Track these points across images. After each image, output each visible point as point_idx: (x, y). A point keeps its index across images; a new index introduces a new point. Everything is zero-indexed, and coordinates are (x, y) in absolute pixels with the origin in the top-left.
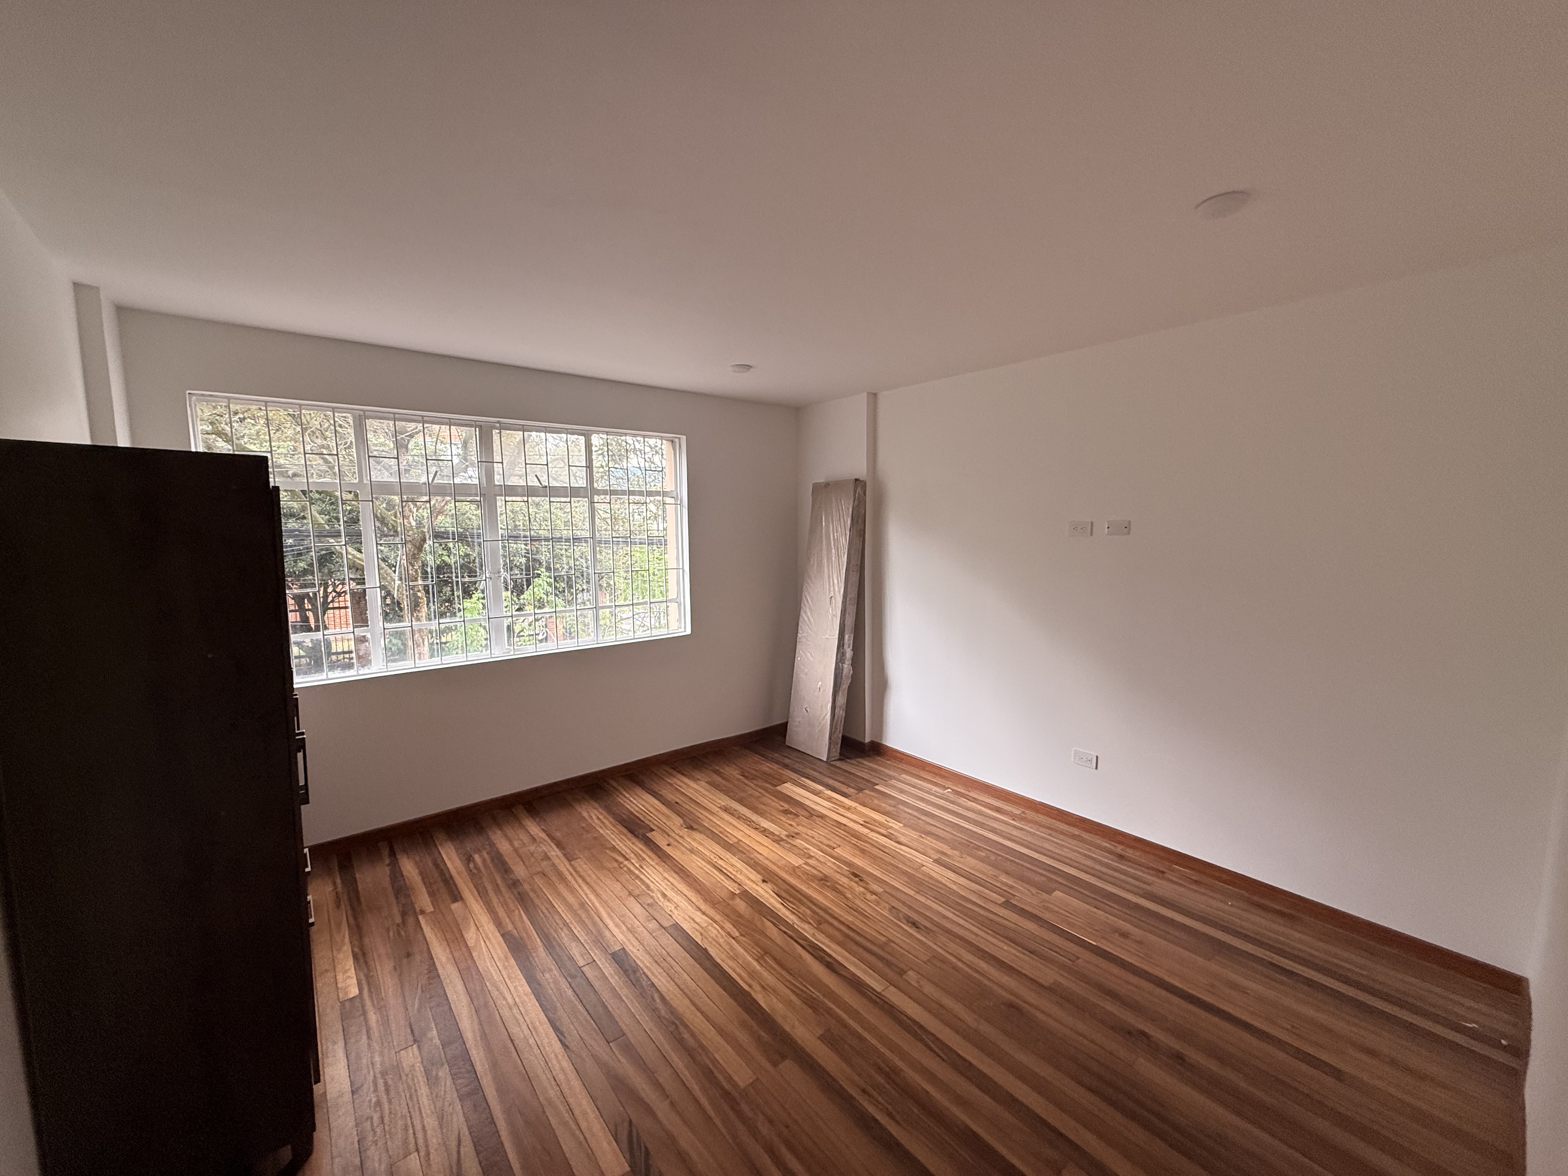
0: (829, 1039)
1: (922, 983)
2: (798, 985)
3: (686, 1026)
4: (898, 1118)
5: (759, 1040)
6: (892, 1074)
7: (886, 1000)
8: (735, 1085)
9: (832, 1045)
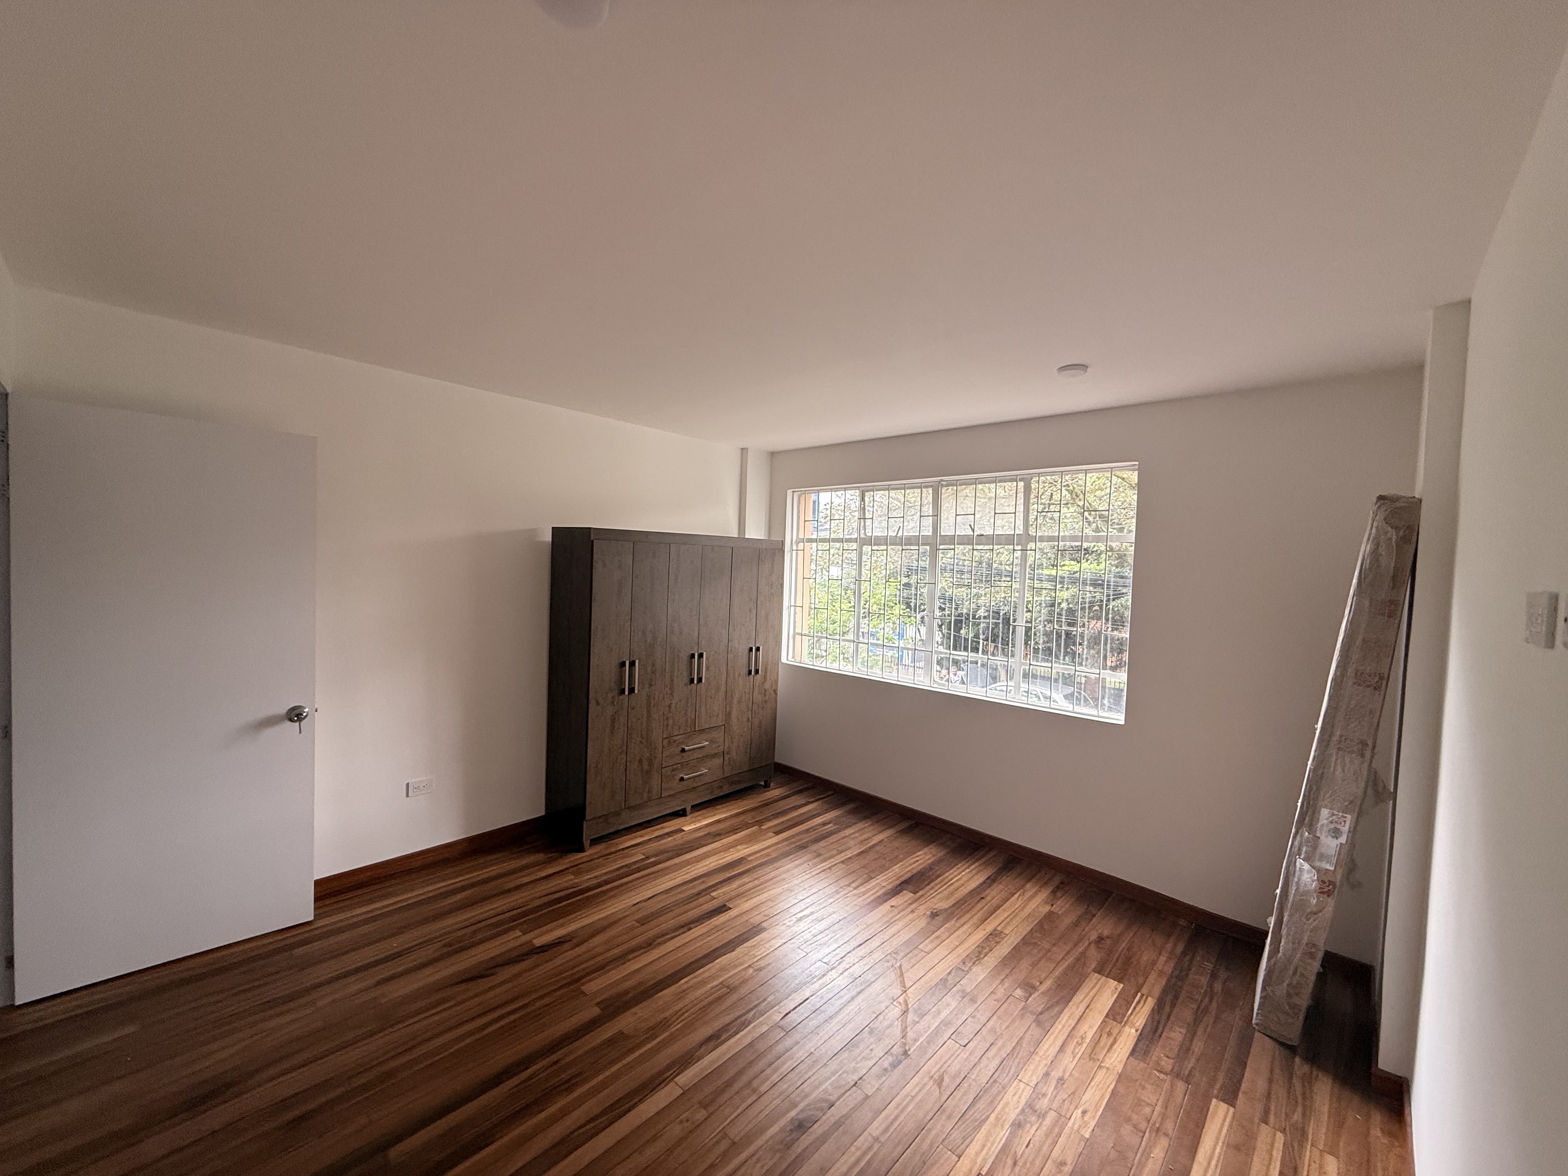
0: (621, 1036)
1: (686, 1124)
2: (686, 1015)
3: (645, 952)
4: (522, 1086)
5: (626, 992)
6: (569, 1085)
7: (662, 1085)
8: (583, 984)
9: (610, 1041)
